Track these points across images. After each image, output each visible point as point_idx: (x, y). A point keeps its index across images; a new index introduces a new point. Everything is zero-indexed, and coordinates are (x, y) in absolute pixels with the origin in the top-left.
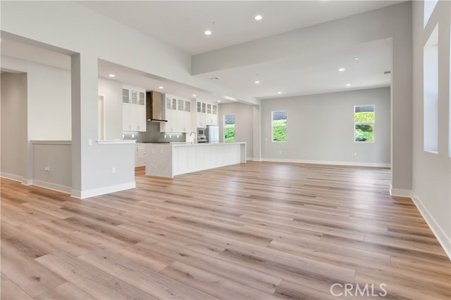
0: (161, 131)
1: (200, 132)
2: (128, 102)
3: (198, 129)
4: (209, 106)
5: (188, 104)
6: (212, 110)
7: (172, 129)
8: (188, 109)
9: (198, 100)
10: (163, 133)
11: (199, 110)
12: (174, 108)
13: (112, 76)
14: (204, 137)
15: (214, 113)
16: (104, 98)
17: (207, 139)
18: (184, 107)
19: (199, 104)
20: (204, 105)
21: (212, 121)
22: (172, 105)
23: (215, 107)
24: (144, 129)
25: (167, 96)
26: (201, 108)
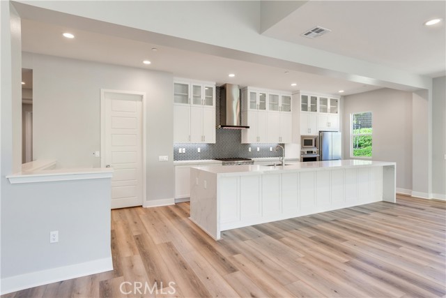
0: (243, 142)
1: (307, 142)
2: (187, 103)
3: (302, 137)
4: (324, 101)
5: (287, 99)
6: (329, 106)
7: (258, 139)
8: (287, 108)
9: (303, 93)
10: (247, 145)
11: (305, 108)
12: (263, 106)
13: (147, 62)
14: (315, 150)
15: (333, 111)
16: (144, 97)
17: (320, 152)
18: (280, 105)
19: (305, 98)
20: (314, 100)
21: (329, 124)
22: (258, 102)
23: (334, 102)
24: (212, 139)
25: (250, 90)
26: (309, 104)
